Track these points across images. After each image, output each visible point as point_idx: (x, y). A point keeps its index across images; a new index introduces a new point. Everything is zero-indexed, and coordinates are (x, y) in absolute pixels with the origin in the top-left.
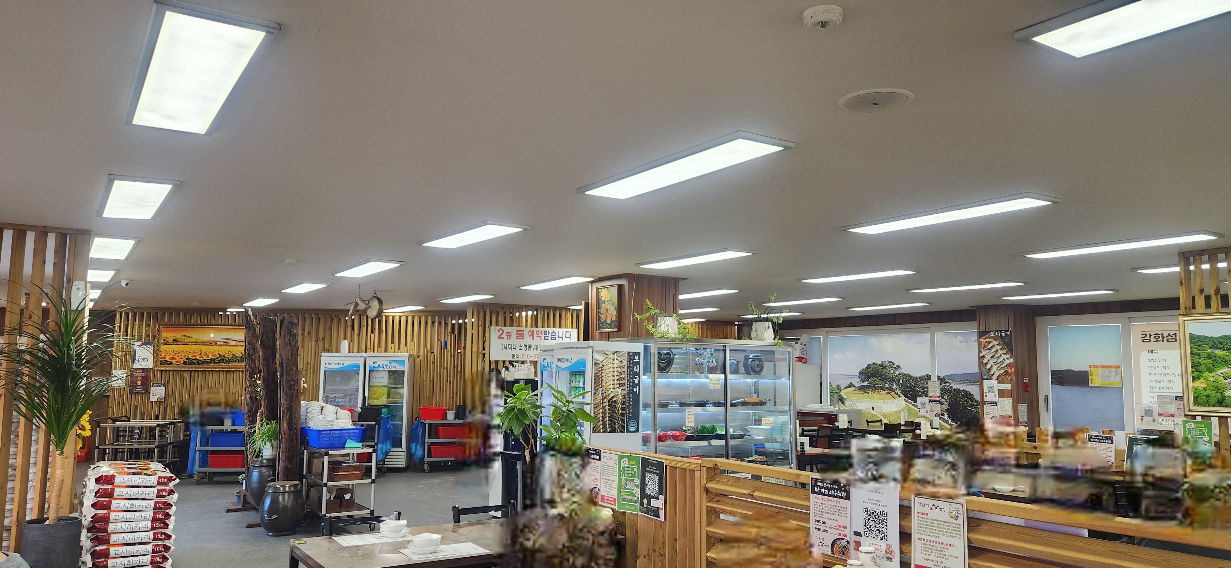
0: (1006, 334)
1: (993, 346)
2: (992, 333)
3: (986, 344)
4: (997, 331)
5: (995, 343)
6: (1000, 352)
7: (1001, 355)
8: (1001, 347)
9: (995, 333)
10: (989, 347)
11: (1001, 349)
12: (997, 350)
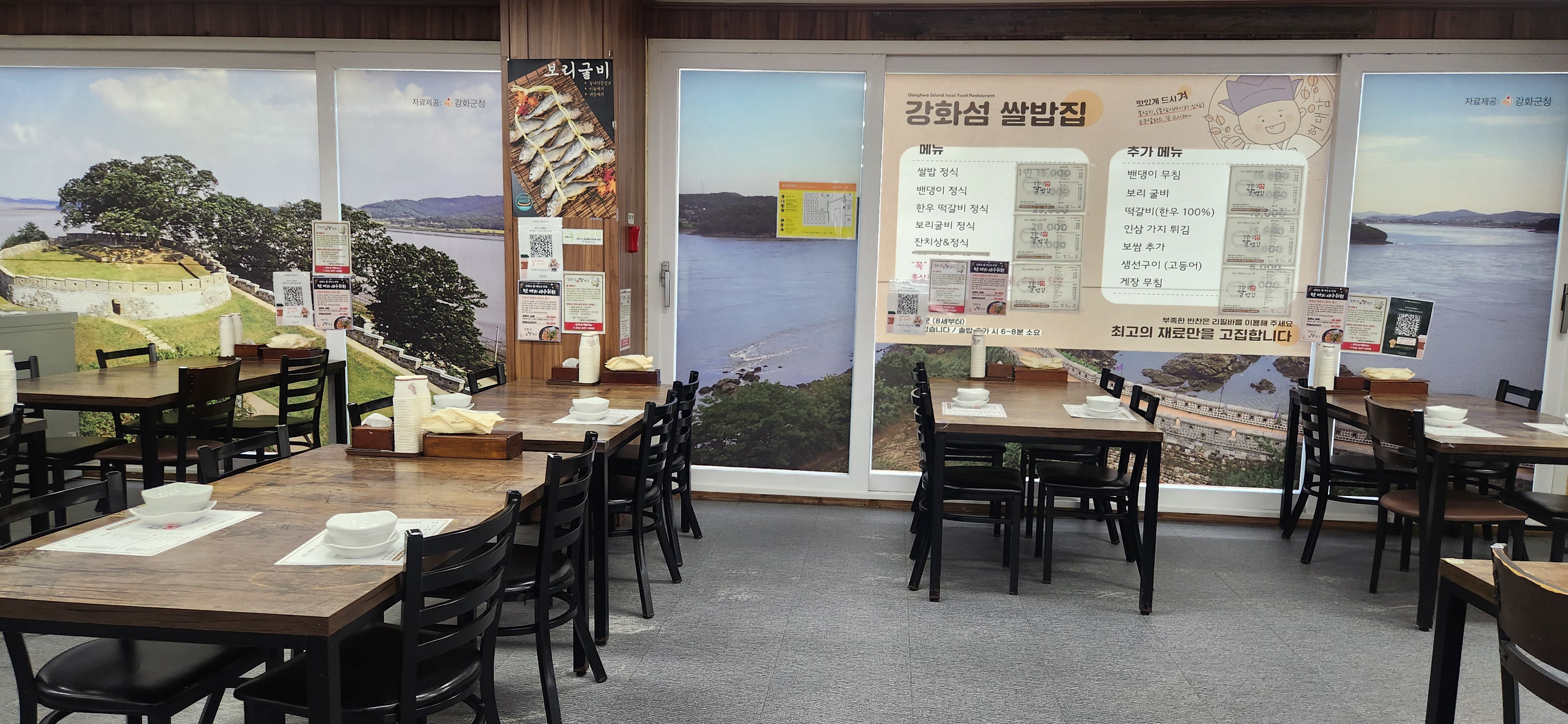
0: (593, 74)
1: (554, 109)
2: (552, 67)
3: (531, 101)
4: (567, 62)
5: (559, 99)
6: (575, 129)
7: (575, 140)
8: (576, 113)
9: (559, 68)
10: (539, 111)
11: (577, 120)
12: (565, 124)
